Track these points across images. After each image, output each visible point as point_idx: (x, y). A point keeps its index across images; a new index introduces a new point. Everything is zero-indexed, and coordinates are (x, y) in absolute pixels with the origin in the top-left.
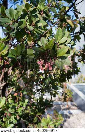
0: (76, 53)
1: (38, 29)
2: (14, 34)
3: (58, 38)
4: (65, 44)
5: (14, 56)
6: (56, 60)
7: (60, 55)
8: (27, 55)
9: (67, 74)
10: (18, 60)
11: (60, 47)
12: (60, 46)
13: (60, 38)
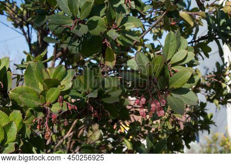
0: (201, 82)
1: (127, 35)
2: (77, 47)
3: (168, 53)
4: (183, 63)
5: (80, 92)
6: (168, 96)
7: (176, 85)
8: (106, 89)
9: (183, 130)
10: (88, 101)
11: (173, 71)
12: (174, 68)
13: (171, 52)
